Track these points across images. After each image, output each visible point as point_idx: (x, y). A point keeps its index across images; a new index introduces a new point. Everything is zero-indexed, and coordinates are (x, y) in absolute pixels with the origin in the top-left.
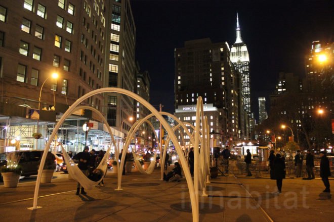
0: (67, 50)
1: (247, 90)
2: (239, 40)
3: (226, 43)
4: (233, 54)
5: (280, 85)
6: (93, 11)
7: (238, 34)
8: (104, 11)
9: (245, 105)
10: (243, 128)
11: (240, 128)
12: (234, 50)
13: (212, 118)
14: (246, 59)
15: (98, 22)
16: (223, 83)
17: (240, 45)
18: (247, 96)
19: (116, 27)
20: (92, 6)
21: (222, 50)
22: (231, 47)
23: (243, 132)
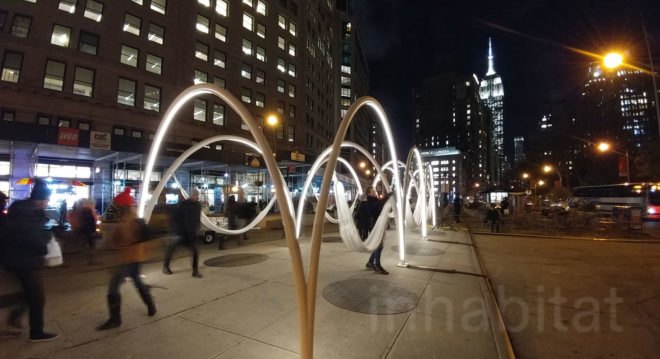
0: (292, 95)
1: (499, 129)
2: (491, 72)
3: (474, 76)
4: (483, 89)
5: (544, 119)
6: (318, 51)
7: (491, 64)
8: (330, 51)
9: (496, 147)
10: (493, 171)
11: (489, 172)
12: (484, 84)
13: (454, 162)
14: (499, 93)
15: (324, 63)
16: (469, 123)
17: (493, 77)
18: (499, 137)
19: (346, 69)
20: (316, 45)
21: (468, 84)
22: (480, 80)
23: (493, 177)
